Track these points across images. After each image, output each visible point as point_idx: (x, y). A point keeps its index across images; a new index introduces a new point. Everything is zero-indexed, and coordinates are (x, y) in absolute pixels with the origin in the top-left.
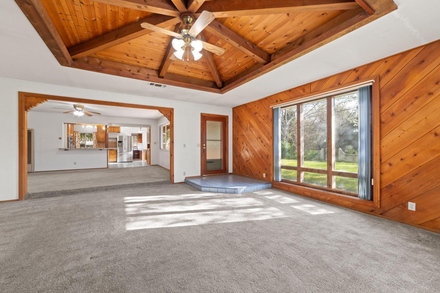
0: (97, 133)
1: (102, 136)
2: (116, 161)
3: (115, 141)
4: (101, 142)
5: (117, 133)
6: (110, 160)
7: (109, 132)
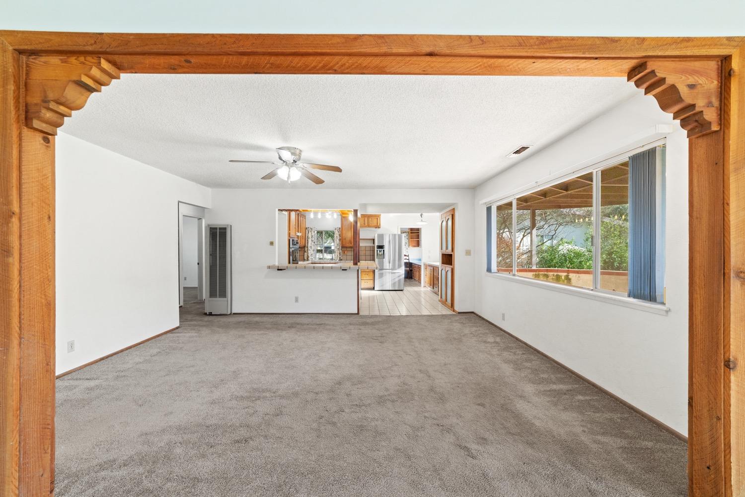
0: (341, 230)
1: (349, 235)
2: (372, 286)
3: (372, 245)
4: (346, 247)
5: (374, 229)
6: (363, 284)
7: (361, 226)
